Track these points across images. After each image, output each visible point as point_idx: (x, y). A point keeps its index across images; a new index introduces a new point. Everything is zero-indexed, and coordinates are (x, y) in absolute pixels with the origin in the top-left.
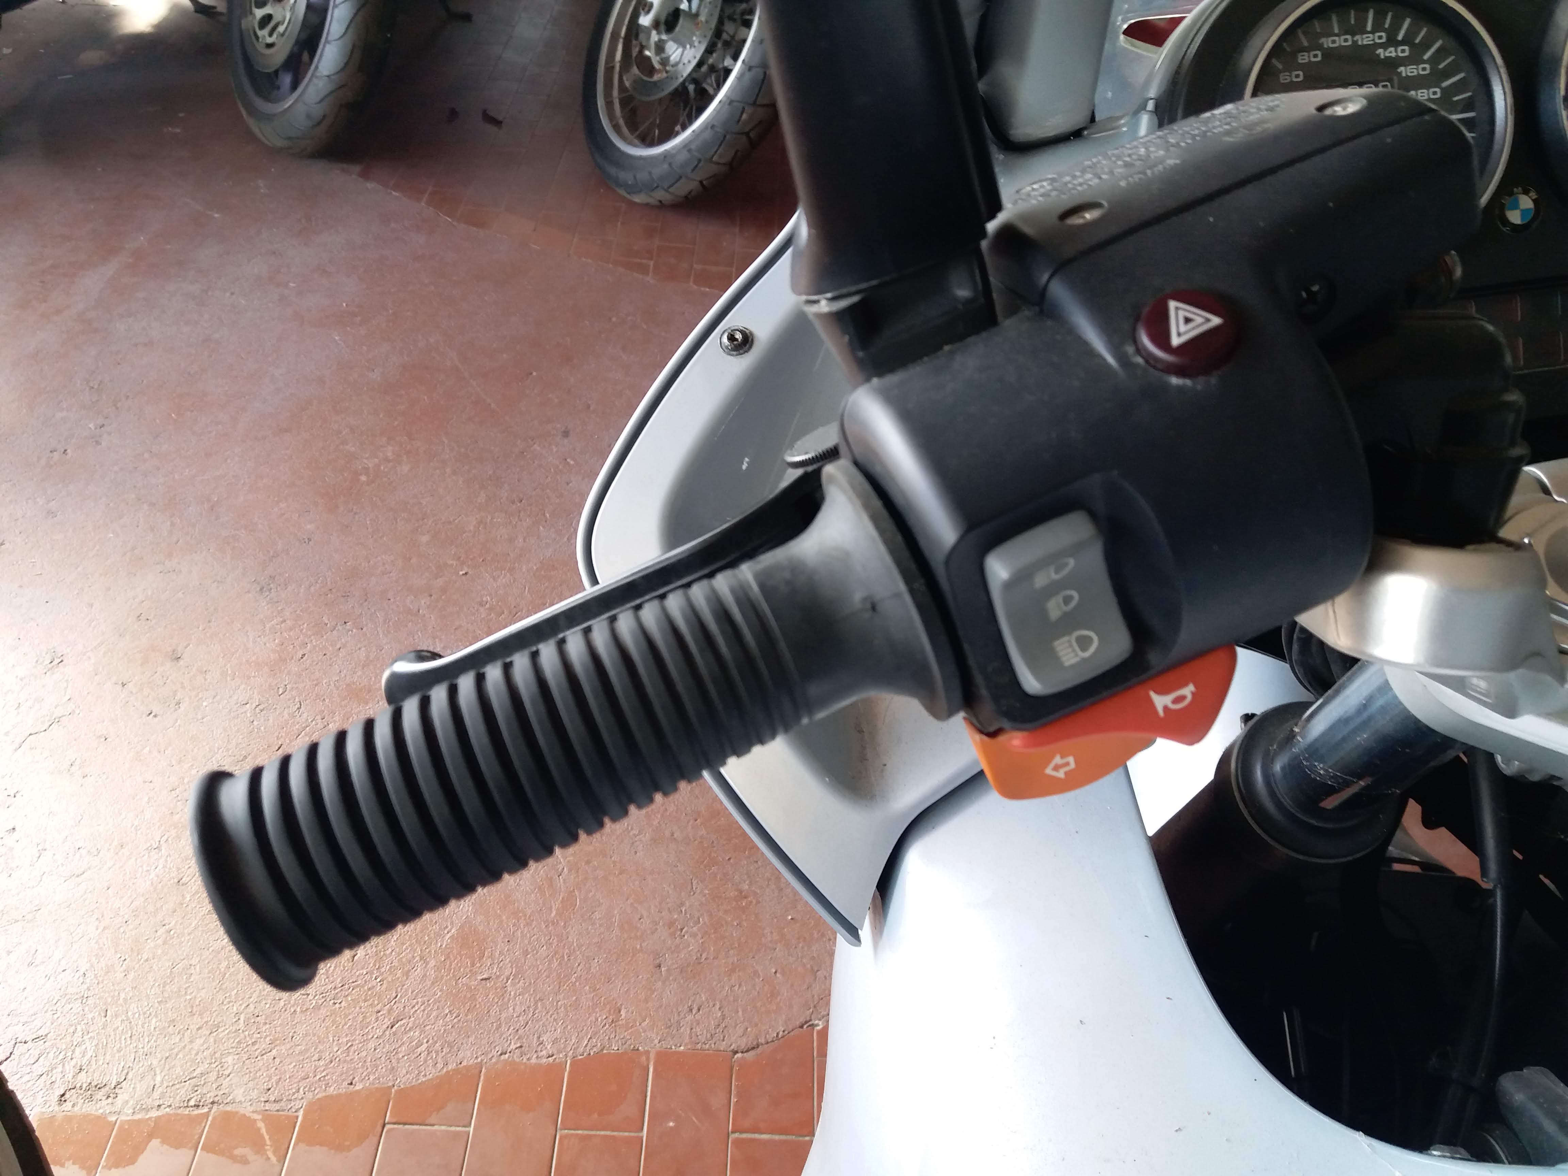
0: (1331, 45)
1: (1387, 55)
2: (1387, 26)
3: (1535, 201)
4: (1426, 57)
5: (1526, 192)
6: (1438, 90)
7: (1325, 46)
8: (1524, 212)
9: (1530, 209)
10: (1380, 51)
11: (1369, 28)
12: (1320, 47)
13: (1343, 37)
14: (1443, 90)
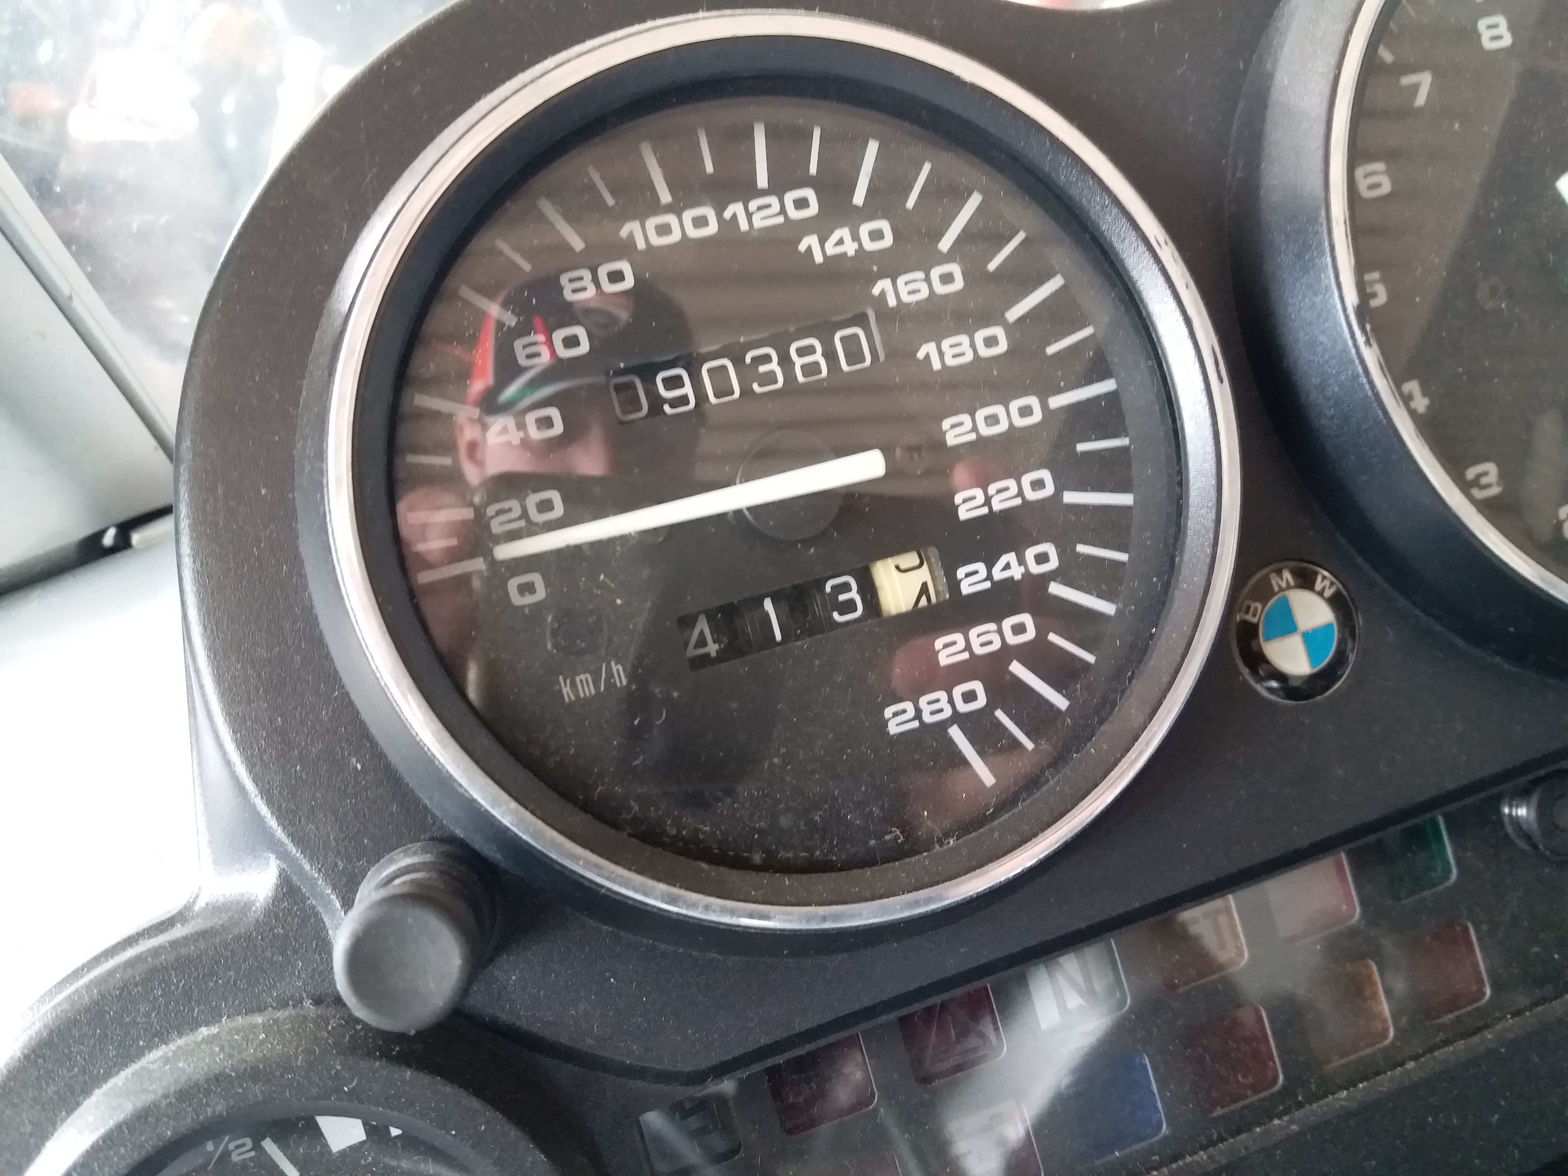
0: (657, 241)
1: (831, 249)
2: (813, 169)
3: (1336, 602)
4: (945, 244)
5: (1306, 581)
6: (998, 331)
7: (641, 245)
8: (1311, 639)
9: (1329, 626)
10: (810, 241)
11: (762, 181)
12: (626, 249)
13: (688, 215)
14: (1012, 330)
